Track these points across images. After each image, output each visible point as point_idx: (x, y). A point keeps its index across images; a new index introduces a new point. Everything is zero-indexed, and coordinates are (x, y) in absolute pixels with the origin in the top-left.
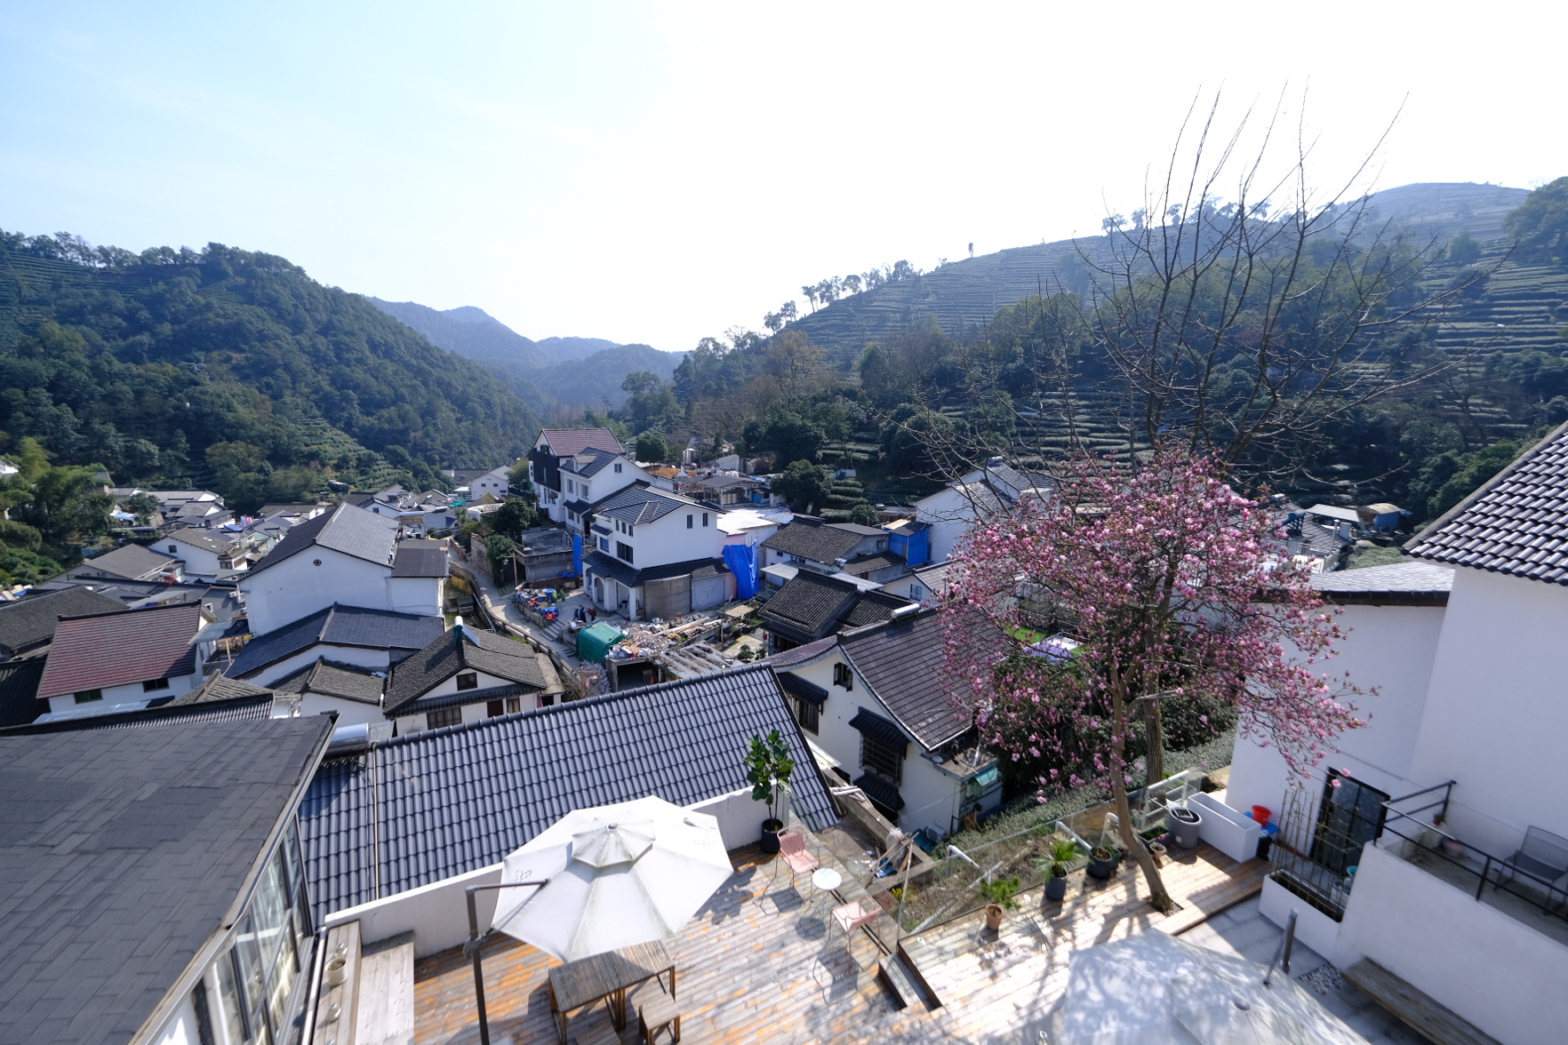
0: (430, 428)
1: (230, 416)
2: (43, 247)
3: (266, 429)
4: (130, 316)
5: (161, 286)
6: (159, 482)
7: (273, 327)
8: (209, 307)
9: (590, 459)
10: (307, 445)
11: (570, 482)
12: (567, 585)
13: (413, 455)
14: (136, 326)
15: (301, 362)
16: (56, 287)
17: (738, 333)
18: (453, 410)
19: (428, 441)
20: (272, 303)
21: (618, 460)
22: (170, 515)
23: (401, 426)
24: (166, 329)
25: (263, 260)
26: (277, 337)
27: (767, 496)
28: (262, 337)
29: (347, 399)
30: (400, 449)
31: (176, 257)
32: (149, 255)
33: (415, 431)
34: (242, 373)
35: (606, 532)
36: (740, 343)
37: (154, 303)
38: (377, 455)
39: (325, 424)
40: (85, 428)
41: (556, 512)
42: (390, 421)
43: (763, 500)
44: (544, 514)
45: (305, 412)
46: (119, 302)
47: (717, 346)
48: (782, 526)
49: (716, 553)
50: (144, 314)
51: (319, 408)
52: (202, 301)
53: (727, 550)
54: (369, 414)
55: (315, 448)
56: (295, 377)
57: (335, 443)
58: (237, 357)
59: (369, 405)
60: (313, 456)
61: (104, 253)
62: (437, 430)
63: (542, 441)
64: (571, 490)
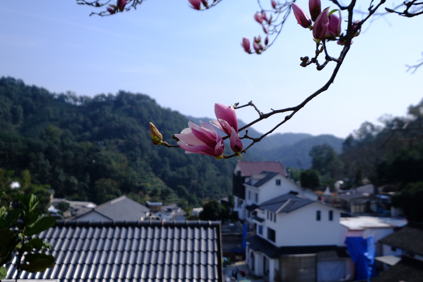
0: (202, 179)
1: (109, 166)
2: (62, 97)
3: (123, 173)
4: (84, 124)
5: (98, 110)
6: (74, 198)
7: (138, 127)
8: (114, 119)
9: (262, 177)
10: (139, 183)
11: (250, 192)
12: (237, 257)
13: (191, 191)
14: (86, 128)
15: (147, 143)
16: (61, 113)
17: (388, 118)
18: (215, 170)
19: (200, 185)
20: (139, 116)
21: (278, 177)
22: (74, 213)
23: (187, 176)
24: (96, 129)
25: (140, 97)
26: (139, 132)
27: (389, 209)
28: (133, 132)
29: (164, 162)
30: (184, 188)
31: (106, 98)
32: (97, 98)
33: (194, 179)
34: (122, 149)
35: (261, 220)
36: (389, 125)
37: (94, 118)
38: (171, 190)
39: (153, 174)
40: (52, 171)
41: (241, 212)
42: (183, 173)
43: (386, 212)
44: (236, 214)
45: (145, 168)
46: (82, 118)
47: (372, 126)
48: (397, 229)
49: (340, 242)
50: (89, 123)
51: (151, 166)
52: (111, 116)
53: (348, 240)
54: (173, 170)
55: (142, 184)
56: (144, 150)
57: (153, 183)
58: (121, 141)
59: (175, 165)
60: (141, 188)
61: (82, 99)
62: (205, 179)
63: (238, 169)
64: (249, 198)
